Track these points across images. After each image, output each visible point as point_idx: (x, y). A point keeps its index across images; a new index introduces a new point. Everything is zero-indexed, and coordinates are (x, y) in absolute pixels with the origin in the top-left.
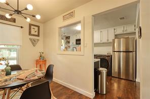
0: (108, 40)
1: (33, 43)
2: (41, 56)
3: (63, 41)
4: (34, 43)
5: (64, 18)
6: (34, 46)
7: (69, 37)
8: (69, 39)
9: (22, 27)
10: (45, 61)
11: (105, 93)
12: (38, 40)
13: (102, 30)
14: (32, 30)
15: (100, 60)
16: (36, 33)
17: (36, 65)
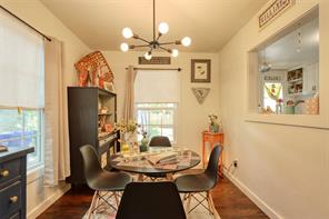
1: (198, 97)
2: (212, 124)
4: (200, 96)
5: (263, 20)
6: (201, 102)
7: (301, 70)
8: (300, 75)
9: (179, 70)
10: (222, 135)
12: (208, 90)
14: (197, 70)
16: (205, 77)
17: (201, 142)
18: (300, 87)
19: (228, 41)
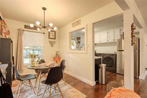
0: (114, 40)
2: (57, 54)
3: (74, 41)
4: (52, 44)
5: (74, 25)
6: (52, 46)
7: (80, 37)
8: (80, 39)
9: (44, 33)
10: (60, 58)
11: (104, 83)
12: (55, 42)
13: (108, 31)
14: (51, 34)
15: (102, 57)
16: (53, 37)
18: (80, 42)
19: (65, 25)
